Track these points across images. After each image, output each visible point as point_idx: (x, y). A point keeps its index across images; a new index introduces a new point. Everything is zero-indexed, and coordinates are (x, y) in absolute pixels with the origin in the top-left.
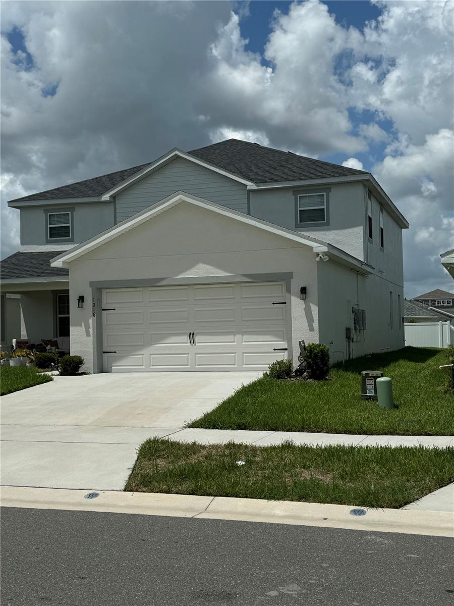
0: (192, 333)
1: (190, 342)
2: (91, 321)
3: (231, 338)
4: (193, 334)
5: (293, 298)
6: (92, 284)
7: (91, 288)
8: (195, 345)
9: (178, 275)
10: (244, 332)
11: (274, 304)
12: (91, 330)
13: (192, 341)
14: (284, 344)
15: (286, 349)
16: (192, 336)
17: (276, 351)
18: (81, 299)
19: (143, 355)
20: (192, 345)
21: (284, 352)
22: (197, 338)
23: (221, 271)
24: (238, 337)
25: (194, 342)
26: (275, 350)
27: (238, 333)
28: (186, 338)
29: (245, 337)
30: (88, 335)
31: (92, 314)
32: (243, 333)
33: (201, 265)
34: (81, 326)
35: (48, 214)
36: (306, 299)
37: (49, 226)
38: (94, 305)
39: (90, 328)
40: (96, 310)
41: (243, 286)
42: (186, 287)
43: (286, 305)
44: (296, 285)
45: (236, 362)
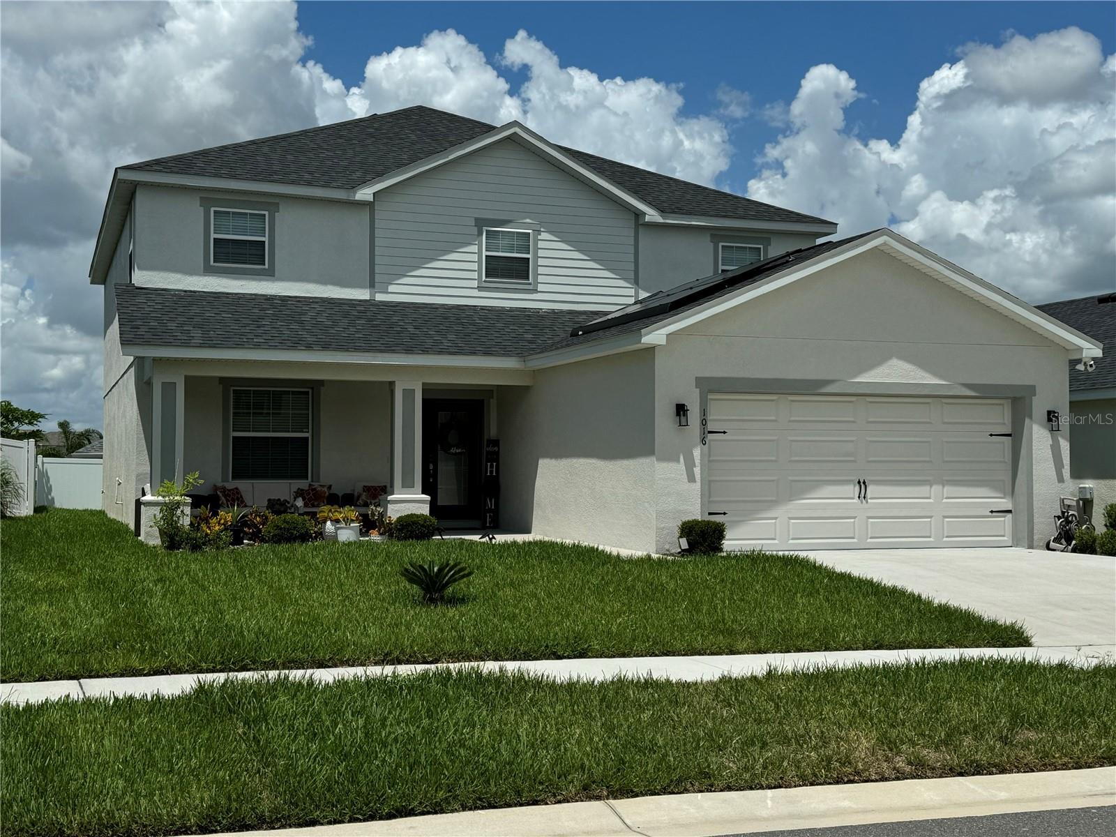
0: (862, 481)
1: (859, 497)
2: (697, 453)
3: (924, 490)
4: (864, 483)
5: (1036, 428)
6: (700, 382)
7: (698, 390)
8: (867, 502)
9: (855, 376)
10: (947, 481)
11: (991, 435)
12: (697, 471)
13: (863, 496)
14: (1005, 503)
15: (1010, 511)
16: (862, 484)
17: (994, 514)
18: (681, 410)
19: (776, 518)
20: (862, 502)
21: (1005, 517)
22: (871, 489)
23: (927, 375)
24: (936, 489)
25: (864, 497)
26: (992, 512)
27: (937, 483)
28: (853, 490)
29: (948, 490)
30: (691, 478)
31: (699, 440)
32: (944, 483)
33: (895, 362)
34: (678, 461)
35: (212, 209)
36: (1058, 430)
37: (213, 236)
38: (704, 422)
39: (695, 466)
40: (706, 433)
41: (946, 403)
42: (853, 399)
43: (1010, 438)
44: (1040, 407)
45: (933, 533)
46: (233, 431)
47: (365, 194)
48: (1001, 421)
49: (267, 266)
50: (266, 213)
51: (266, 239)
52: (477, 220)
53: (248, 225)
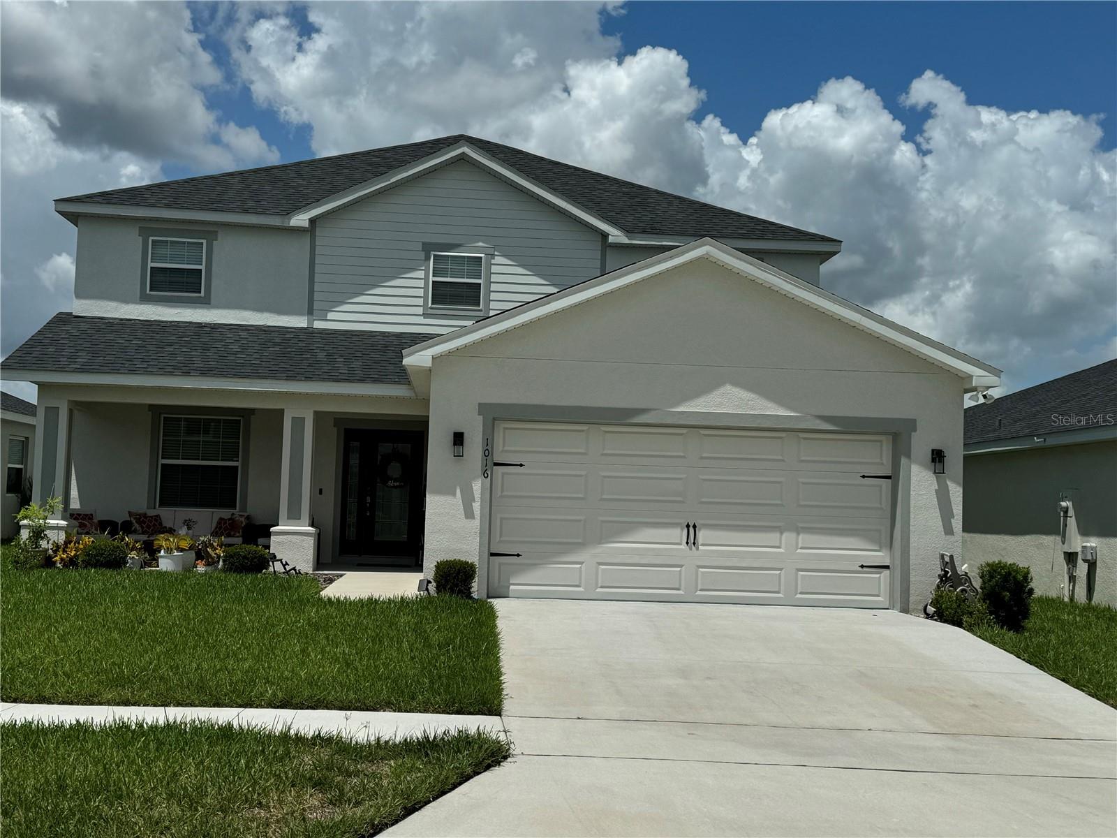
0: (691, 525)
1: (687, 543)
2: (477, 486)
3: (773, 537)
4: (694, 527)
5: (915, 469)
6: (483, 408)
7: (481, 417)
8: (697, 549)
9: (678, 404)
10: (802, 528)
11: (864, 477)
12: (476, 506)
13: (692, 542)
14: (881, 557)
15: (887, 567)
16: (692, 528)
17: (865, 569)
18: (458, 439)
19: (581, 563)
20: (691, 549)
21: (880, 573)
22: (702, 535)
23: (770, 405)
24: (788, 537)
25: (694, 543)
26: (862, 566)
27: (789, 530)
28: (679, 534)
29: (803, 538)
30: (469, 514)
31: (480, 472)
32: (798, 531)
33: (728, 388)
34: (454, 494)
35: (151, 238)
36: (944, 473)
37: (150, 265)
38: (487, 453)
39: (474, 501)
40: (490, 464)
41: (805, 439)
42: (684, 431)
43: (890, 480)
44: (922, 444)
45: (782, 588)
46: (162, 458)
47: (301, 220)
48: (878, 460)
49: (202, 294)
50: (204, 241)
51: (203, 267)
52: (424, 244)
53: (186, 254)
